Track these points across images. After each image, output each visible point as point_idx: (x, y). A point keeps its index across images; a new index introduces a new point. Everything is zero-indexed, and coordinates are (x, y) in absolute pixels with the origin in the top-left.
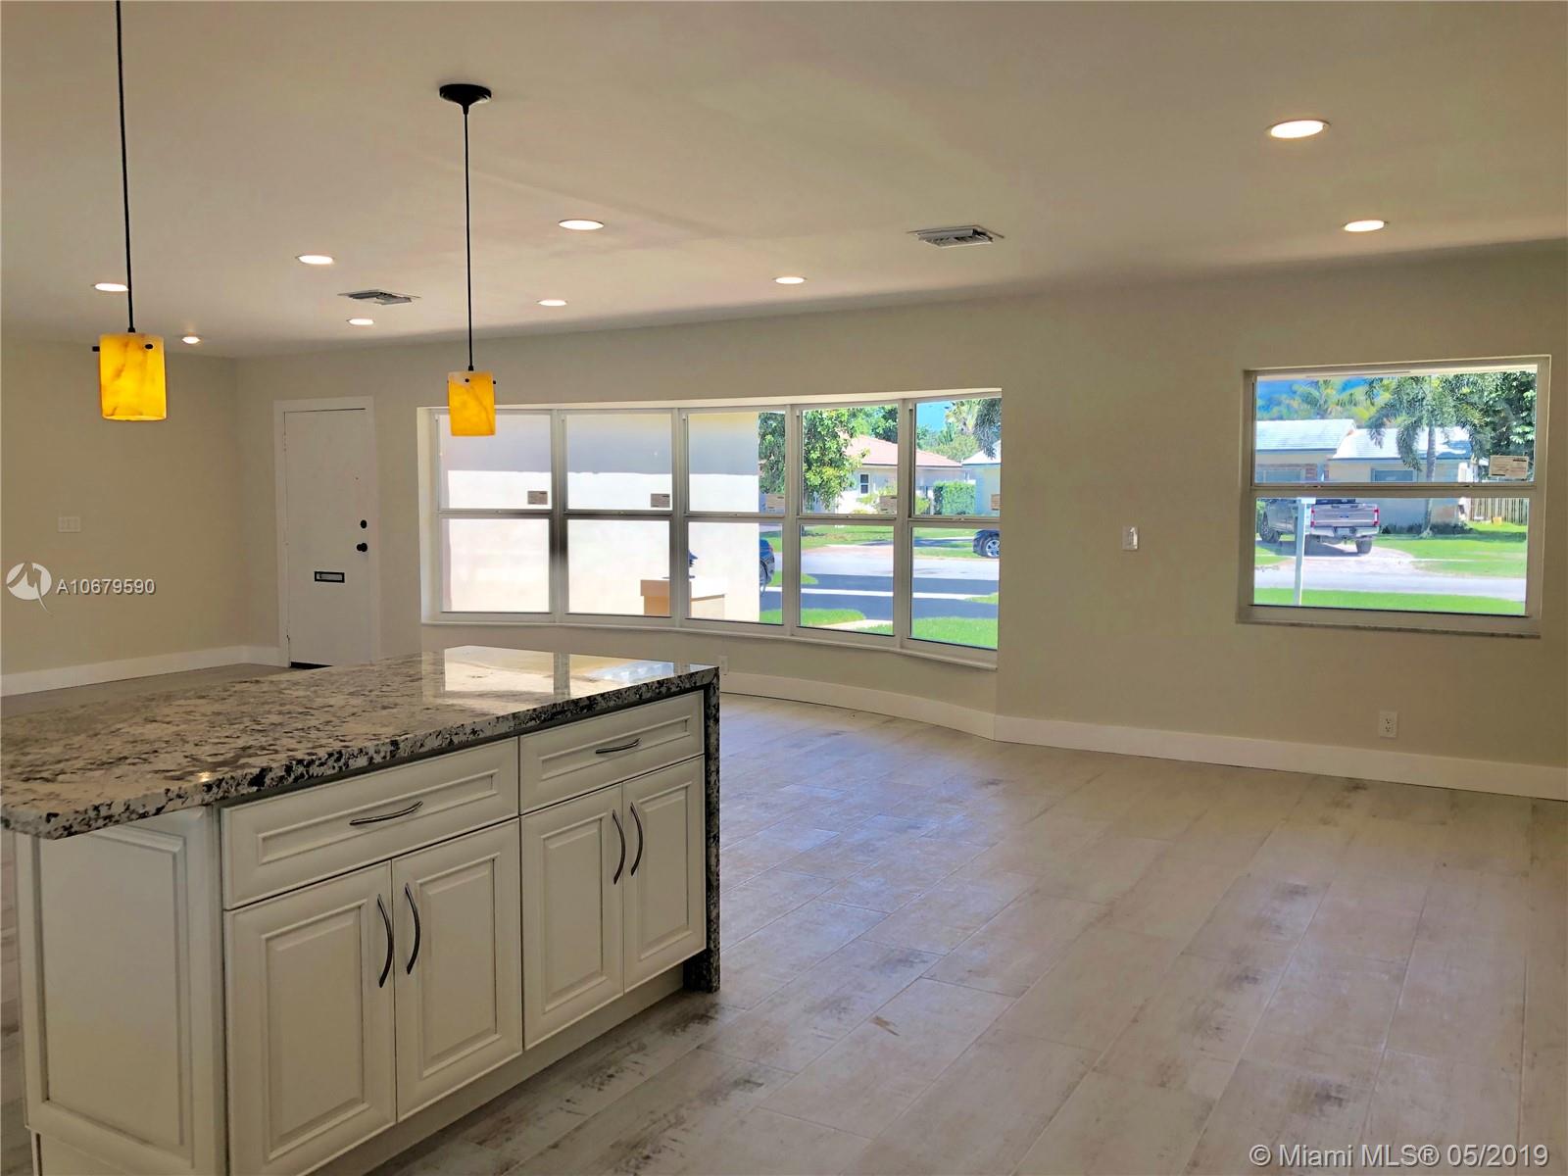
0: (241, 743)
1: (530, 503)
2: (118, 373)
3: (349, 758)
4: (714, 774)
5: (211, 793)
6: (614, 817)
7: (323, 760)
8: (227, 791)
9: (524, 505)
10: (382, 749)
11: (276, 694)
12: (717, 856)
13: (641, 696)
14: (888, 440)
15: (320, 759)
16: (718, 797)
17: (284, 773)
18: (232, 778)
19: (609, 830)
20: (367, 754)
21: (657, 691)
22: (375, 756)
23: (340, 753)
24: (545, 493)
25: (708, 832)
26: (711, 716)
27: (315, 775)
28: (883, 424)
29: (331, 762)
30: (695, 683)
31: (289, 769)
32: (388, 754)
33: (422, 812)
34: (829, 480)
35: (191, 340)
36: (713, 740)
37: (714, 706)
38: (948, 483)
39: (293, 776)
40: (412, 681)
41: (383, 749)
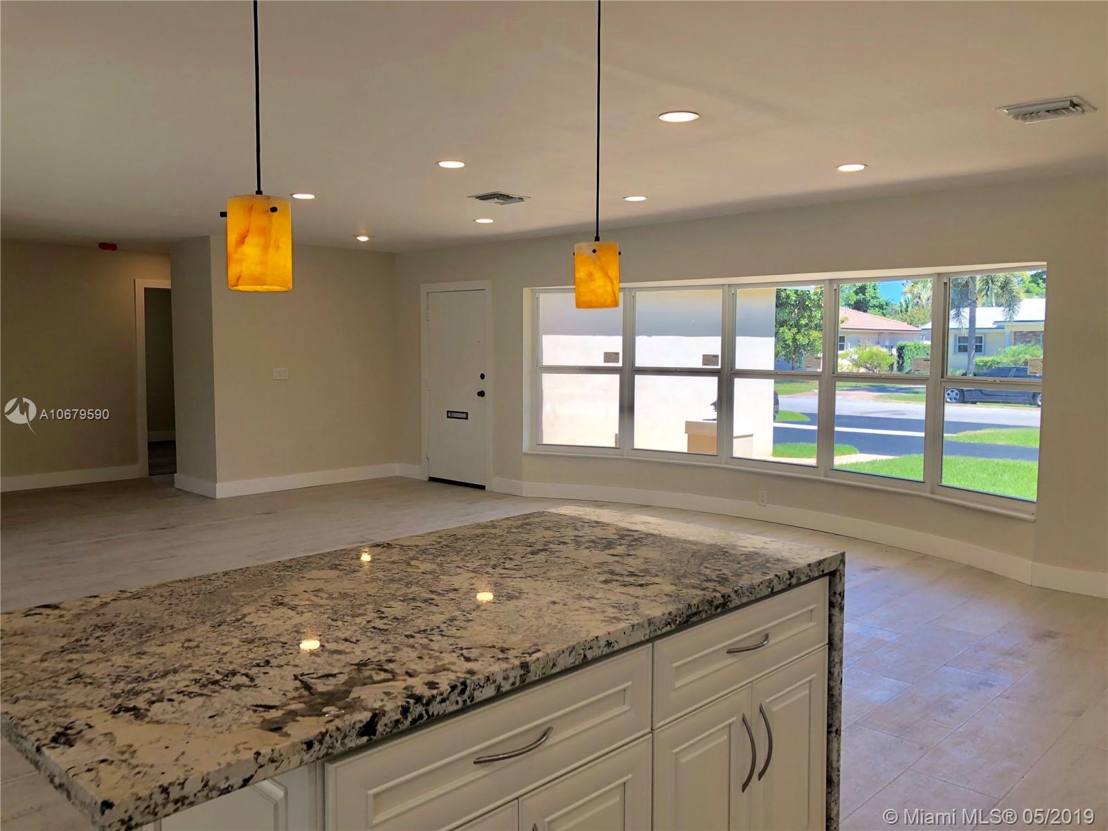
0: (358, 654)
1: (605, 361)
2: (242, 240)
3: (474, 690)
4: (838, 666)
5: (311, 752)
6: (743, 720)
7: (445, 695)
8: (332, 747)
9: (600, 363)
10: (510, 675)
11: (403, 566)
12: (839, 751)
13: (772, 589)
14: (859, 309)
15: (442, 694)
16: (840, 689)
17: (399, 716)
18: (338, 729)
19: (739, 732)
20: (494, 682)
21: (788, 582)
22: (503, 683)
23: (464, 684)
24: (618, 354)
25: (829, 726)
26: (835, 603)
27: (435, 714)
28: (854, 298)
29: (454, 697)
30: (823, 571)
31: (405, 711)
32: (518, 679)
33: (553, 739)
34: (814, 340)
35: (363, 239)
36: (837, 630)
37: (840, 594)
38: (909, 343)
39: (410, 719)
40: (533, 553)
41: (512, 674)
